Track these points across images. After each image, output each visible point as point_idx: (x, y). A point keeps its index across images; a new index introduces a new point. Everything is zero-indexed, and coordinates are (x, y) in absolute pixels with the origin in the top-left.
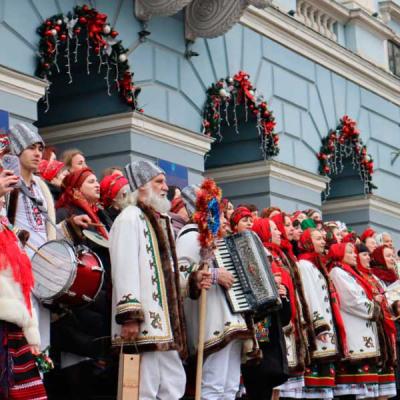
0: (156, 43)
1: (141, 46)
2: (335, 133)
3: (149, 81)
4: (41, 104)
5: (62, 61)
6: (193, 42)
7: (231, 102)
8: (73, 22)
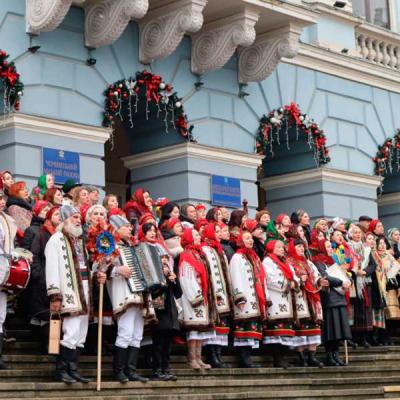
0: (211, 89)
1: (197, 93)
2: (390, 141)
3: (204, 118)
4: (107, 145)
5: (125, 112)
6: (246, 85)
7: (283, 126)
8: (133, 84)
